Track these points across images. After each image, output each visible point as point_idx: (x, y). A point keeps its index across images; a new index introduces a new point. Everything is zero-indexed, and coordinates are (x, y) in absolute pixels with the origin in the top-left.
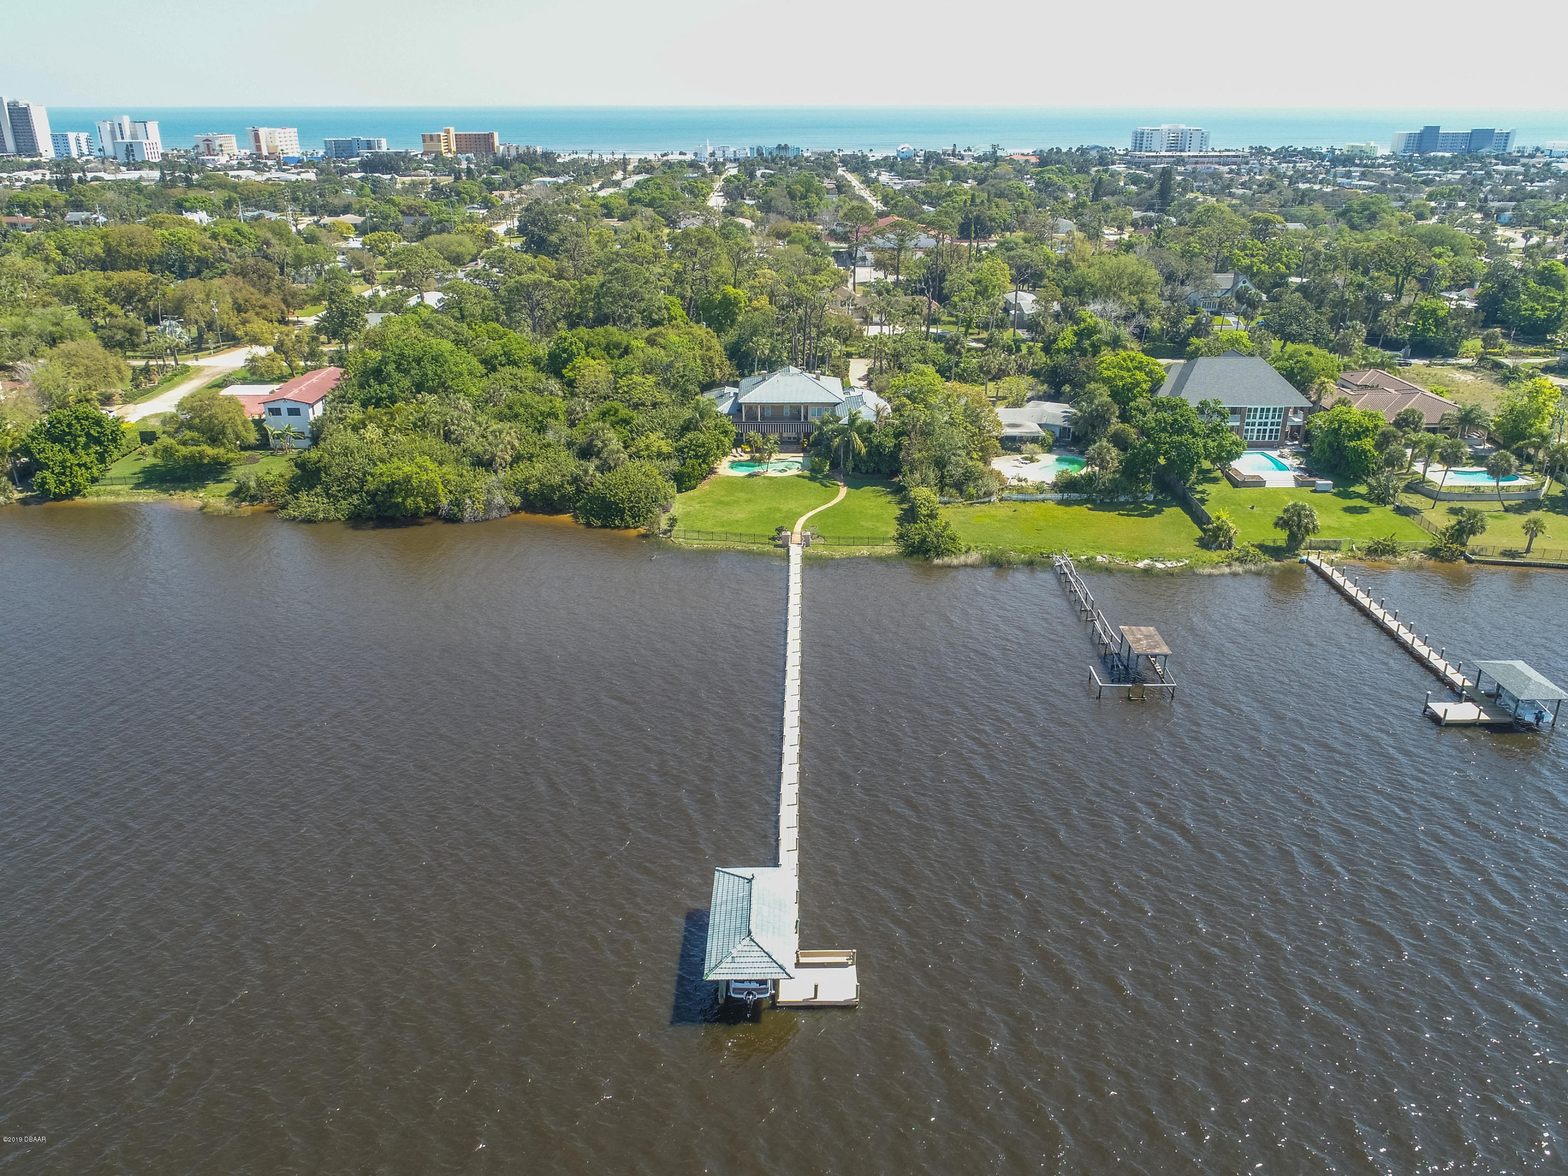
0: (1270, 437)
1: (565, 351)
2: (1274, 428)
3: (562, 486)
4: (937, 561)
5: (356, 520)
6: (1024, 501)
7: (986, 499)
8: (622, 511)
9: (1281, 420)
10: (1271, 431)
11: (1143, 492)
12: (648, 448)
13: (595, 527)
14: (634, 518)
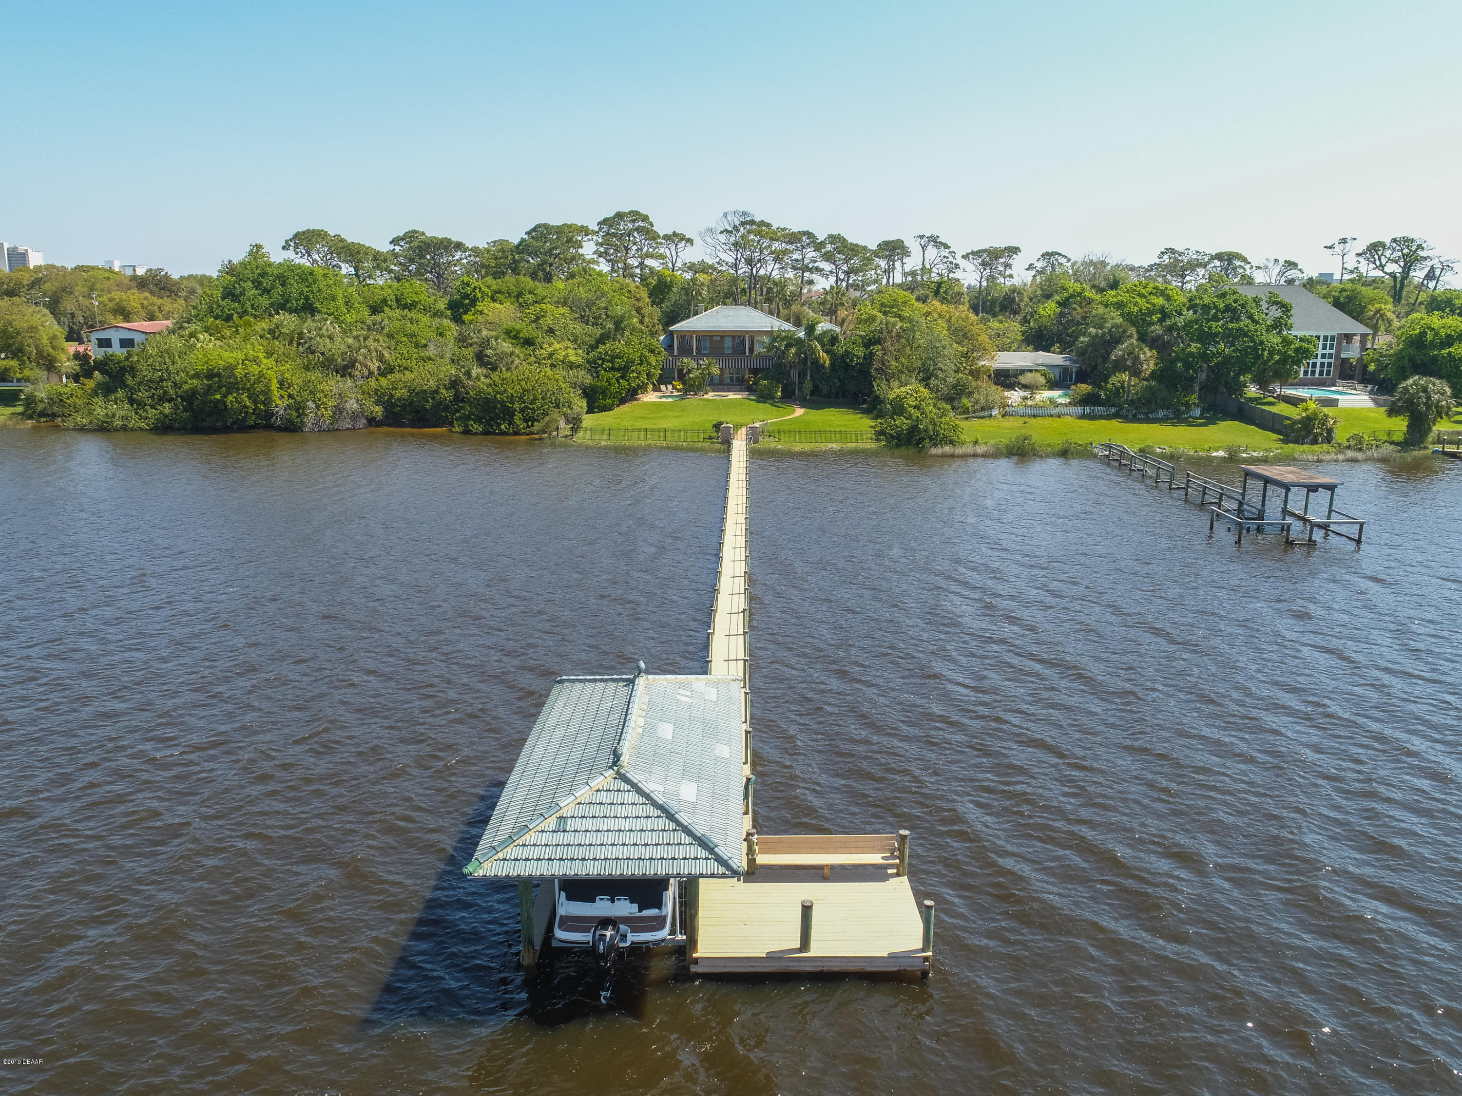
0: (1321, 373)
1: (466, 296)
2: (1326, 361)
3: (437, 392)
4: (934, 451)
5: (163, 428)
6: (1034, 416)
7: (986, 414)
8: (511, 413)
9: (1333, 351)
10: (1322, 364)
11: (1187, 405)
12: (551, 355)
13: (475, 434)
14: (526, 421)
